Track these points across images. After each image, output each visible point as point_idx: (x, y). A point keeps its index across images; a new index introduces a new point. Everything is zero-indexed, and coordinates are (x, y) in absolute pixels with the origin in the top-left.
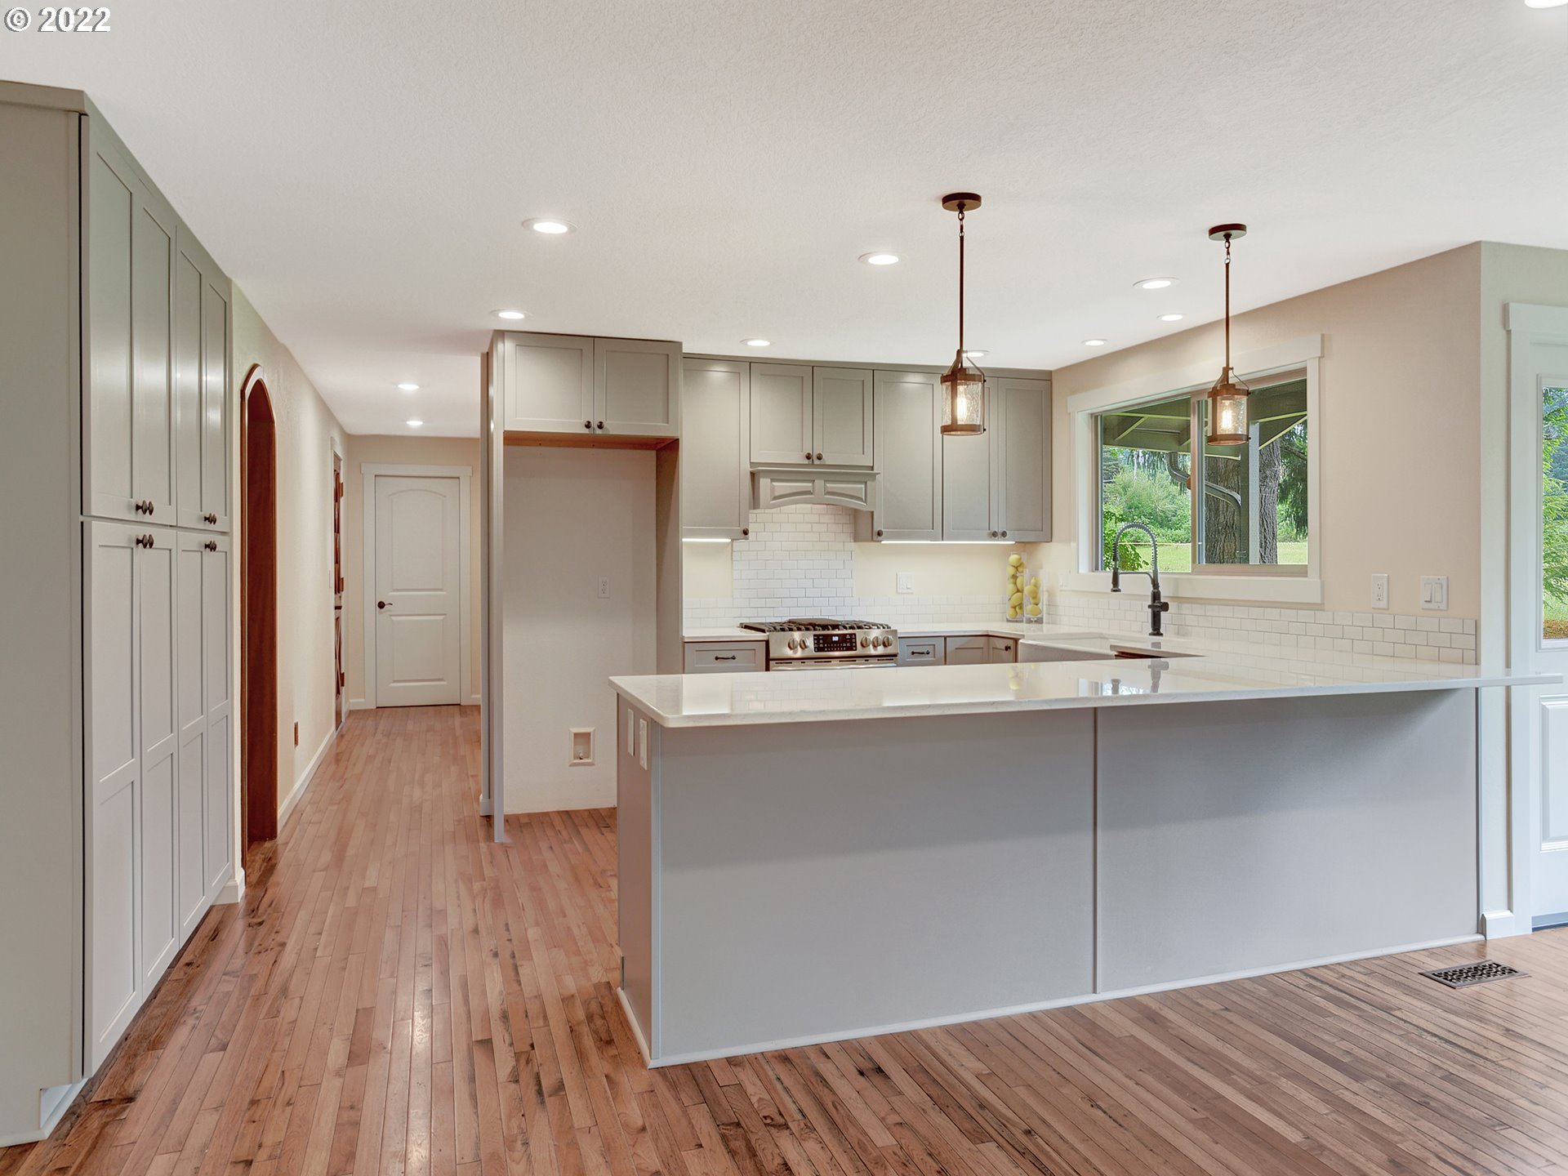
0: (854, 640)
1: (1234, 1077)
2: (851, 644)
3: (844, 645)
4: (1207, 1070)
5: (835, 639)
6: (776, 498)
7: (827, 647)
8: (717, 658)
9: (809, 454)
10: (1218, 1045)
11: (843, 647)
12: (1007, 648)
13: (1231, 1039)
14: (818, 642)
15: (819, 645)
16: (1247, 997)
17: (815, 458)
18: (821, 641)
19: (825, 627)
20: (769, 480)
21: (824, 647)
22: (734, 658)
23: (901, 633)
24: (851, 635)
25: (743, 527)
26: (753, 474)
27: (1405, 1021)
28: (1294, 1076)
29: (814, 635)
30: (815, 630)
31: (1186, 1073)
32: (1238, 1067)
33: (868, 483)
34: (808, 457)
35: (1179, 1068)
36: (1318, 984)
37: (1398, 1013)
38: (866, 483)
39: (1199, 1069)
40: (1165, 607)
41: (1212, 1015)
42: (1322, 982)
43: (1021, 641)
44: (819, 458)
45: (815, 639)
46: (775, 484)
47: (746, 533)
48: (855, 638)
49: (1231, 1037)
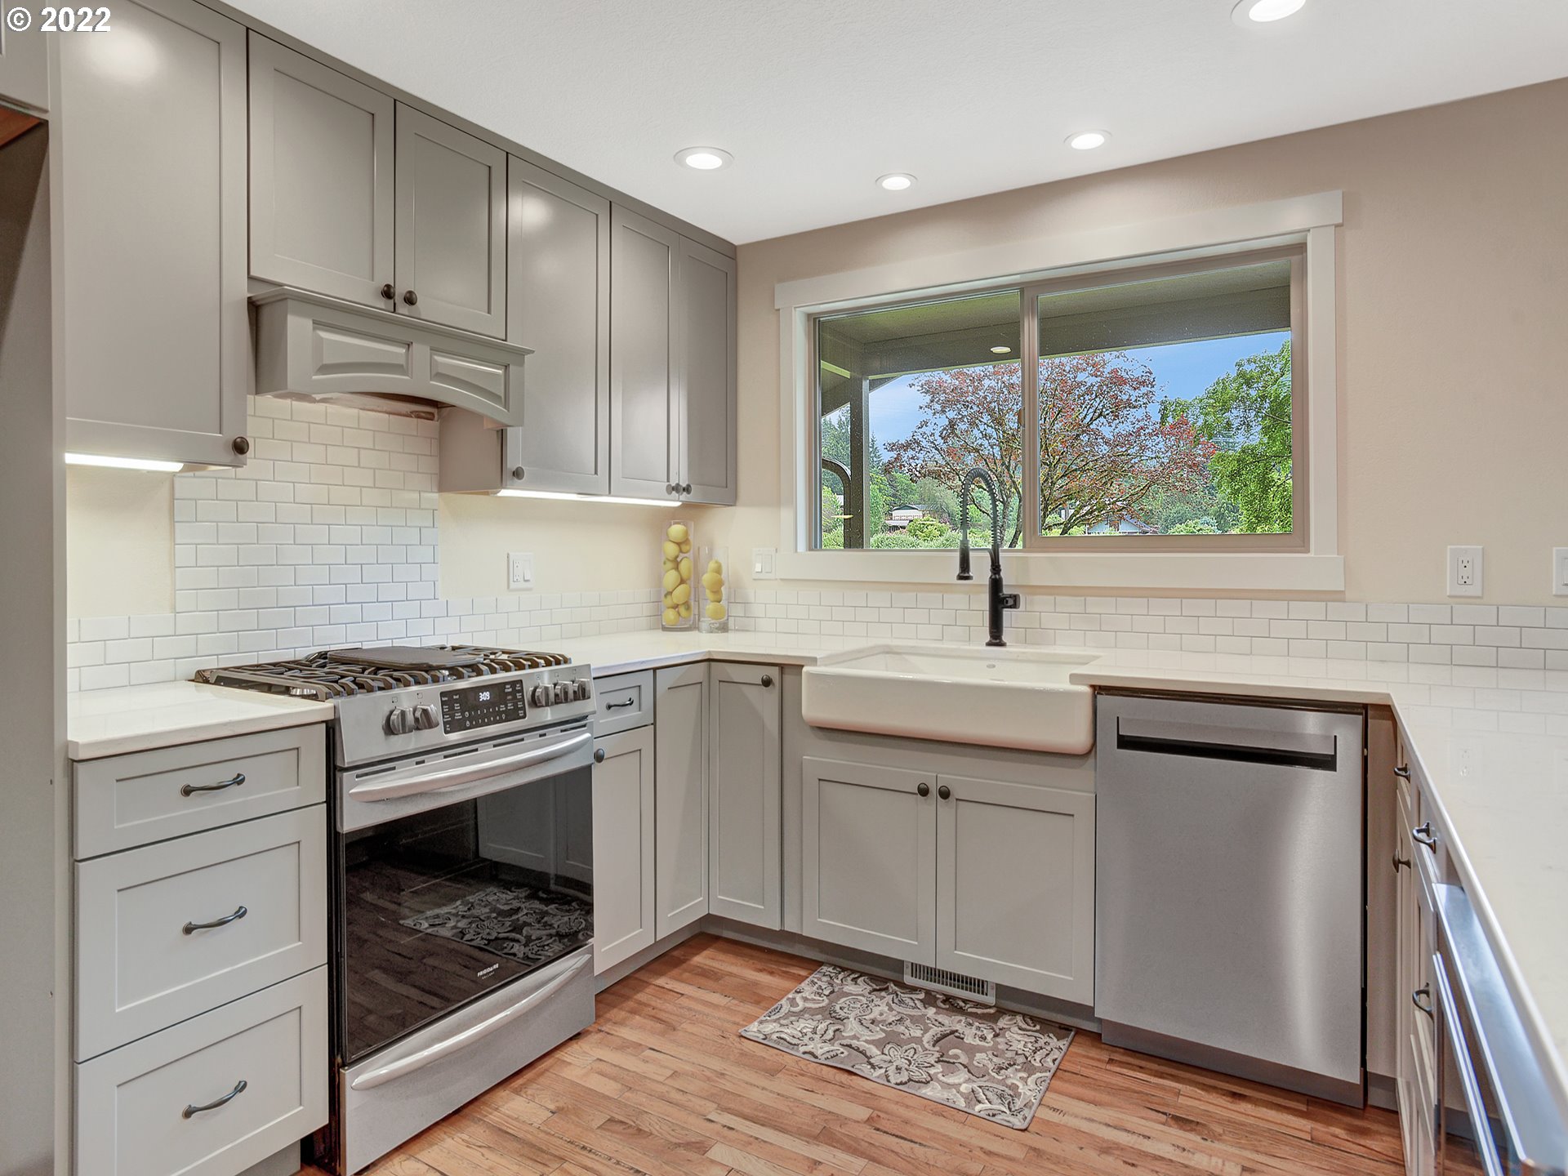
0: (519, 696)
2: (515, 705)
3: (503, 708)
5: (485, 696)
6: (325, 369)
7: (470, 718)
8: (187, 791)
9: (388, 286)
11: (500, 713)
12: (767, 683)
14: (452, 708)
15: (452, 716)
17: (399, 298)
18: (457, 707)
19: (456, 672)
20: (310, 323)
21: (464, 719)
22: (239, 780)
23: (595, 669)
24: (513, 683)
25: (232, 434)
26: (254, 308)
29: (443, 694)
30: (436, 680)
33: (512, 368)
34: (388, 293)
38: (506, 367)
40: (1014, 602)
43: (805, 669)
44: (410, 300)
45: (443, 703)
46: (325, 335)
47: (240, 447)
48: (521, 691)
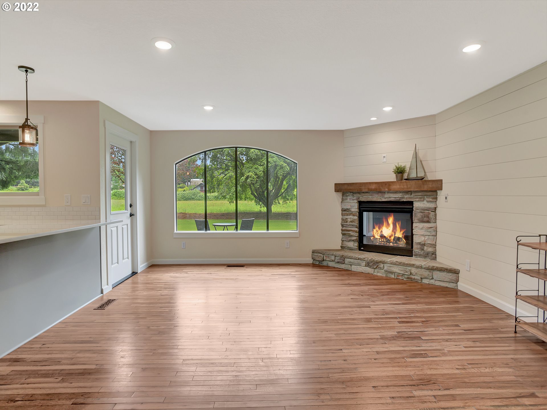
1: (62, 362)
4: (51, 365)
10: (49, 356)
13: (52, 352)
16: (48, 337)
27: (99, 323)
28: (80, 351)
31: (45, 370)
32: (61, 358)
35: (41, 370)
36: (68, 324)
37: (95, 322)
39: (48, 366)
41: (40, 349)
42: (69, 323)
49: (52, 351)
